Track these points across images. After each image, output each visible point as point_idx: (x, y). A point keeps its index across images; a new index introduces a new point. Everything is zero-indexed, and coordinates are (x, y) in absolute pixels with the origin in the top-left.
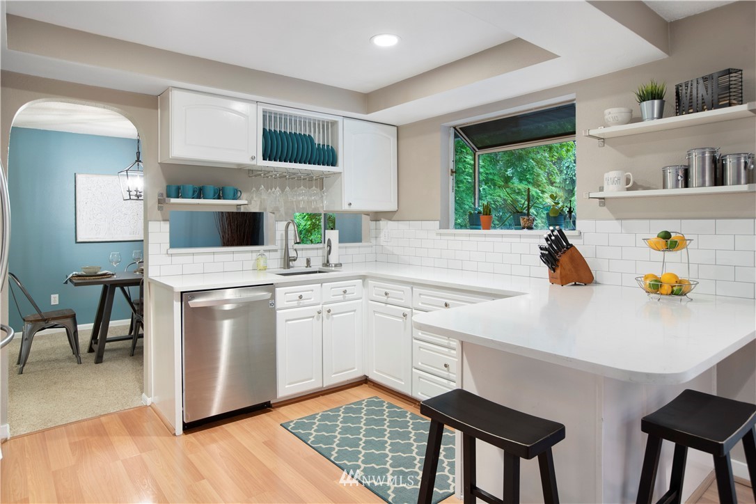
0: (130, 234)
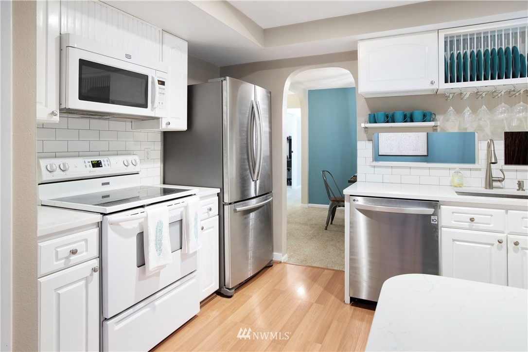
0: (413, 151)
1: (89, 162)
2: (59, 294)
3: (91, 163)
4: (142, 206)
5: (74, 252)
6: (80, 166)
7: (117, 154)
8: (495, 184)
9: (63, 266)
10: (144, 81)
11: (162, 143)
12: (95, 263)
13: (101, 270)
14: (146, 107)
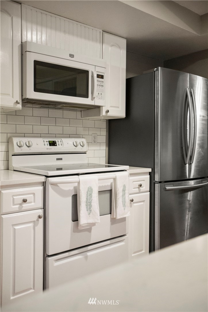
1: (47, 142)
2: (15, 229)
3: (48, 142)
4: (77, 174)
5: (25, 201)
6: (40, 144)
7: (70, 136)
9: (18, 210)
10: (85, 75)
11: (108, 130)
12: (41, 212)
13: (45, 217)
14: (87, 97)
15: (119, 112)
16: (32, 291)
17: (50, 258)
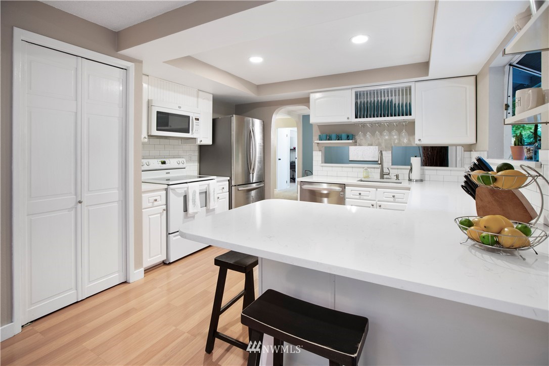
1: (160, 161)
2: (150, 218)
4: (186, 183)
5: (156, 200)
6: (155, 163)
7: (174, 157)
8: (385, 176)
9: (151, 206)
10: (187, 119)
12: (164, 207)
13: (167, 210)
14: (189, 133)
15: (208, 141)
16: (160, 255)
17: (170, 235)
